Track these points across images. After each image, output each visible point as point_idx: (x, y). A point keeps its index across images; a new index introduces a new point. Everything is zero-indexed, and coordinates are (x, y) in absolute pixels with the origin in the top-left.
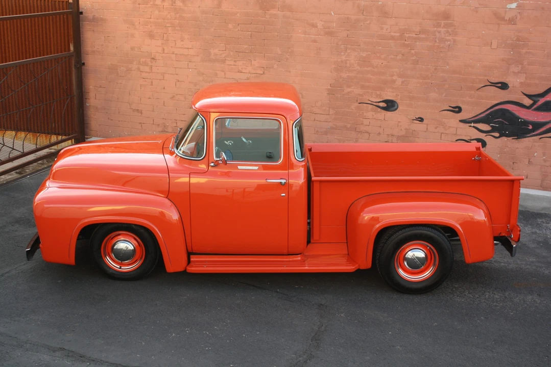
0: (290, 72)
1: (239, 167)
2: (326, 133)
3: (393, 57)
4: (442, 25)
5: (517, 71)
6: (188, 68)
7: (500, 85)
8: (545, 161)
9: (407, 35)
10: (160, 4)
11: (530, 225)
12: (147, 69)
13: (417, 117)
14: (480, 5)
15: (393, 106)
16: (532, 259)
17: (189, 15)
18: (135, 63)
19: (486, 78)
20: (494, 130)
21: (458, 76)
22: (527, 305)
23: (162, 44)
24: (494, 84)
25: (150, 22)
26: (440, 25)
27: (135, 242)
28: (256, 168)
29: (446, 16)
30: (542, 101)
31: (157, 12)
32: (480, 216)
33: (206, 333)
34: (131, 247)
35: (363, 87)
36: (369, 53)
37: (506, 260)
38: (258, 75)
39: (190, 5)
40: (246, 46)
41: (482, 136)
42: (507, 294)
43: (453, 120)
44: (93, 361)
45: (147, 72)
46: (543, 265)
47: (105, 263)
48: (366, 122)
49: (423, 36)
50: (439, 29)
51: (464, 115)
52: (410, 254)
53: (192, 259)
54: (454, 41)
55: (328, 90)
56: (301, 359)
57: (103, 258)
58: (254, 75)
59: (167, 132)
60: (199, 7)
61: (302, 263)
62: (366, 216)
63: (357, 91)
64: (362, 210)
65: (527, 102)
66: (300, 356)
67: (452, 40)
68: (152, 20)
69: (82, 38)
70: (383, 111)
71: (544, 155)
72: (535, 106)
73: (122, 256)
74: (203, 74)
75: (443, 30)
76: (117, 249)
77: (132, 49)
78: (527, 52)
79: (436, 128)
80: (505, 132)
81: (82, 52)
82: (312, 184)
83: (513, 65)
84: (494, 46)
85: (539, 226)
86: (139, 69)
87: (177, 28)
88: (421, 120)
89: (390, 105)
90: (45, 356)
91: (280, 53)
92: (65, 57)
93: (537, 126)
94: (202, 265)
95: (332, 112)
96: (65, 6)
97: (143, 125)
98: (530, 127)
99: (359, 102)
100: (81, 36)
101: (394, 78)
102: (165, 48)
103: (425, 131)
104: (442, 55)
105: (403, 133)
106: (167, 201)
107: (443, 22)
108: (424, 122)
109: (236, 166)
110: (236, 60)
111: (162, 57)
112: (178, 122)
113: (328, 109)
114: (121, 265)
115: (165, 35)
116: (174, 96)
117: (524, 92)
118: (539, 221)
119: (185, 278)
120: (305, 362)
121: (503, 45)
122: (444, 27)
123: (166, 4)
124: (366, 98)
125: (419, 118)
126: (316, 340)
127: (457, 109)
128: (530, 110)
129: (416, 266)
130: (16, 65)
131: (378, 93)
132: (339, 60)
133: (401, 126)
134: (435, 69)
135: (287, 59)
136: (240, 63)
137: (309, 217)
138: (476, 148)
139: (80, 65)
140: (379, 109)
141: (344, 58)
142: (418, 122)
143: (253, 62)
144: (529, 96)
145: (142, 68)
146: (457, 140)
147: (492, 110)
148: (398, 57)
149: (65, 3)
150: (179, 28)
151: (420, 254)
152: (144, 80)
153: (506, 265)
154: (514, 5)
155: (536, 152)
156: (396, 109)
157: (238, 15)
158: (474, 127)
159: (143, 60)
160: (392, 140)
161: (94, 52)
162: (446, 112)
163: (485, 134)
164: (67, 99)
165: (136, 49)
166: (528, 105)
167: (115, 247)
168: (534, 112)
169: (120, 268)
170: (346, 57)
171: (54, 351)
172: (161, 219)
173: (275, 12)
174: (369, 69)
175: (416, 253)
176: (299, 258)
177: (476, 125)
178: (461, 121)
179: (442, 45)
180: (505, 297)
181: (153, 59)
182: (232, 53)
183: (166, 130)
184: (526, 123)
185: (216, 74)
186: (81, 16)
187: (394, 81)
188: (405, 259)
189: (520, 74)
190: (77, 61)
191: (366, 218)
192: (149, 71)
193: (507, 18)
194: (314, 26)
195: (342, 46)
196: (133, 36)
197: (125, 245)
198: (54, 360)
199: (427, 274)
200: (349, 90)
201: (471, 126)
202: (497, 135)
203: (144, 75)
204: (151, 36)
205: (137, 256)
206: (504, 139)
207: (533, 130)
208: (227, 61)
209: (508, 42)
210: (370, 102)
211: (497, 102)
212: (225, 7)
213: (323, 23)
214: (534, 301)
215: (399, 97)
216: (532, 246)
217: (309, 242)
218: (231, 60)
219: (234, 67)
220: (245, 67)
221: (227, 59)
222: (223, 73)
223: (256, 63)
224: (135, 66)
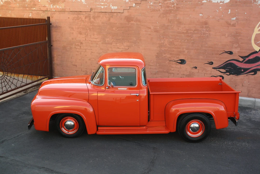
0: (140, 48)
1: (119, 89)
2: (155, 74)
3: (183, 41)
4: (204, 27)
5: (236, 46)
6: (96, 47)
7: (229, 52)
8: (249, 85)
9: (189, 32)
10: (84, 20)
11: (243, 112)
12: (79, 47)
13: (194, 67)
14: (220, 18)
15: (184, 62)
16: (245, 127)
17: (96, 24)
18: (74, 45)
19: (223, 50)
20: (227, 72)
21: (211, 49)
22: (243, 147)
23: (85, 37)
24: (226, 52)
25: (80, 28)
26: (203, 27)
27: (74, 121)
28: (126, 89)
29: (206, 23)
30: (247, 59)
31: (83, 23)
32: (222, 108)
33: (105, 160)
34: (73, 124)
35: (171, 54)
36: (173, 39)
37: (233, 128)
38: (126, 49)
39: (96, 20)
40: (120, 37)
41: (222, 74)
42: (234, 142)
43: (210, 68)
44: (57, 172)
45: (78, 49)
46: (249, 130)
47: (62, 131)
48: (172, 69)
49: (196, 32)
50: (203, 29)
51: (214, 65)
52: (192, 126)
53: (99, 129)
54: (210, 34)
55: (156, 55)
56: (146, 171)
57: (60, 128)
58: (124, 49)
59: (87, 74)
60: (101, 21)
61: (146, 130)
62: (173, 109)
63: (168, 56)
64: (171, 107)
65: (241, 60)
66: (146, 170)
67: (208, 34)
68: (81, 27)
69: (51, 35)
70: (179, 64)
71: (249, 82)
72: (244, 61)
73: (69, 128)
74: (102, 49)
75: (204, 29)
76: (67, 124)
77: (73, 39)
78: (240, 38)
79: (202, 71)
80: (232, 72)
81: (51, 40)
82: (150, 96)
83: (235, 44)
84: (226, 36)
85: (247, 113)
86: (75, 47)
87: (91, 30)
88: (196, 68)
89: (182, 62)
90: (36, 171)
91: (135, 40)
92: (44, 43)
93: (245, 70)
94: (103, 131)
95: (158, 65)
96: (44, 21)
97: (77, 71)
98: (243, 70)
99: (169, 60)
100: (51, 33)
101: (184, 50)
102: (86, 38)
103: (198, 73)
104: (204, 40)
105: (188, 73)
106: (88, 103)
107: (204, 26)
108: (197, 69)
109: (117, 88)
111: (85, 42)
112: (92, 70)
113: (156, 63)
114: (68, 131)
115: (86, 33)
116: (90, 59)
117: (240, 55)
118: (247, 110)
119: (96, 136)
120: (148, 172)
121: (230, 35)
122: (205, 28)
123: (87, 20)
124: (172, 59)
125: (195, 67)
126: (152, 163)
127: (211, 63)
128: (242, 63)
129: (195, 130)
130: (23, 47)
131: (177, 56)
132: (160, 43)
133: (187, 70)
134: (202, 46)
135: (138, 42)
136: (118, 44)
137: (149, 110)
138: (220, 79)
139: (51, 46)
140: (178, 63)
141: (162, 42)
142: (194, 69)
143: (124, 43)
144: (242, 57)
145: (76, 47)
146: (211, 76)
147: (226, 63)
148: (186, 41)
149: (44, 20)
150: (92, 30)
151: (197, 125)
152: (78, 52)
153: (234, 130)
154: (234, 19)
155: (245, 81)
156: (185, 63)
157: (117, 24)
158: (218, 70)
159: (77, 44)
160: (184, 77)
161: (56, 40)
162: (206, 64)
163: (223, 74)
164: (45, 60)
165: (74, 39)
166: (241, 61)
167: (66, 124)
168: (244, 64)
169: (68, 133)
170: (163, 41)
171: (40, 168)
172: (85, 111)
173: (133, 23)
174: (173, 46)
175: (195, 125)
176: (145, 128)
177: (219, 70)
178: (213, 68)
179: (204, 36)
180: (234, 144)
181: (81, 43)
182: (115, 40)
183: (87, 73)
184: (240, 69)
185: (108, 49)
186: (51, 25)
187: (184, 51)
188: (190, 127)
189: (238, 48)
190: (49, 45)
191: (173, 110)
192: (79, 48)
193: (232, 24)
194: (150, 28)
195: (162, 36)
196: (73, 33)
197: (70, 123)
198: (40, 172)
199: (200, 134)
200: (165, 55)
201: (217, 70)
202: (228, 74)
203: (77, 50)
204: (80, 33)
205: (75, 127)
206: (232, 75)
207: (244, 72)
208: (113, 44)
209: (232, 34)
210: (174, 60)
211: (228, 60)
212: (112, 20)
213: (153, 27)
214: (246, 145)
215: (186, 58)
216: (244, 121)
217: (149, 121)
218: (115, 43)
219: (116, 46)
220: (120, 46)
221: (113, 43)
222: (111, 49)
223: (125, 44)
224: (73, 46)
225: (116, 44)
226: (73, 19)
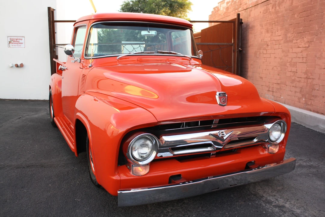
0: (321, 43)
6: (279, 49)
10: (271, 11)
17: (280, 14)
18: (262, 49)
23: (271, 35)
31: (270, 16)
38: (306, 48)
39: (281, 8)
40: (301, 28)
60: (284, 7)
74: (284, 51)
86: (263, 52)
87: (276, 24)
91: (317, 29)
97: (263, 86)
102: (272, 37)
110: (297, 39)
111: (270, 43)
115: (272, 30)
116: (273, 68)
123: (273, 10)
135: (321, 33)
136: (299, 41)
143: (304, 38)
152: (264, 58)
157: (299, 7)
159: (264, 46)
165: (263, 41)
181: (268, 45)
182: (296, 35)
185: (289, 51)
192: (266, 53)
196: (262, 33)
203: (264, 56)
204: (268, 32)
208: (293, 41)
212: (294, 3)
218: (295, 39)
219: (296, 44)
220: (301, 43)
221: (294, 39)
222: (292, 49)
223: (306, 40)
224: (261, 51)
225: (297, 40)
226: (263, 14)
